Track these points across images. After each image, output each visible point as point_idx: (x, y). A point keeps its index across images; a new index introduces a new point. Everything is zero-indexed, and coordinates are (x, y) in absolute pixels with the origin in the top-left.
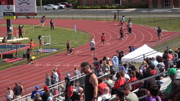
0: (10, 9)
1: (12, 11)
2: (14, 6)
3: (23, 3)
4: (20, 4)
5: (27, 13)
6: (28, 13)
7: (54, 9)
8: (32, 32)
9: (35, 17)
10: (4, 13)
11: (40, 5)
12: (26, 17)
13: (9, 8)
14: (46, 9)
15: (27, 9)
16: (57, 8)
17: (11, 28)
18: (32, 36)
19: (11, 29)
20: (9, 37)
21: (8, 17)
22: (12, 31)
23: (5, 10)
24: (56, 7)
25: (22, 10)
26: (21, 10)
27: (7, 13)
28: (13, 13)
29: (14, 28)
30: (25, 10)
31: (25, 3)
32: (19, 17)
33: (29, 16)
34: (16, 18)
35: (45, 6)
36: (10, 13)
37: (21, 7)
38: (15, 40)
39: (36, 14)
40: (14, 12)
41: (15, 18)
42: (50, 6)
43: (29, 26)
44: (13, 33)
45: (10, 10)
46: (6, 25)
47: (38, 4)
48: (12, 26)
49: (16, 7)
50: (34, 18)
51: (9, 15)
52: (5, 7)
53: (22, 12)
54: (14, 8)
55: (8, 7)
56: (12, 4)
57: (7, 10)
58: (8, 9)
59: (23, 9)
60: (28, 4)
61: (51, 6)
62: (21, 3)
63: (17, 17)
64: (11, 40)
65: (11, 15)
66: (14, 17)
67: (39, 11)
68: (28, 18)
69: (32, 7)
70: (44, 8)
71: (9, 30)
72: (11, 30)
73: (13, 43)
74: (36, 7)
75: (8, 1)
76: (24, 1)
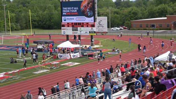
4: (98, 27)
6: (103, 32)
8: (105, 42)
9: (107, 34)
10: (90, 32)
11: (109, 28)
13: (92, 29)
15: (102, 29)
17: (93, 40)
18: (104, 44)
20: (92, 45)
21: (92, 34)
23: (90, 30)
24: (118, 29)
26: (99, 30)
28: (95, 32)
29: (95, 41)
32: (98, 34)
35: (112, 28)
37: (99, 28)
38: (96, 46)
39: (107, 33)
41: (95, 35)
42: (115, 28)
44: (94, 43)
45: (93, 30)
46: (91, 38)
47: (108, 27)
49: (96, 28)
52: (90, 28)
53: (99, 31)
56: (94, 26)
59: (100, 30)
60: (103, 27)
64: (93, 47)
67: (109, 31)
68: (103, 35)
70: (112, 29)
71: (92, 41)
75: (92, 25)
76: (100, 25)
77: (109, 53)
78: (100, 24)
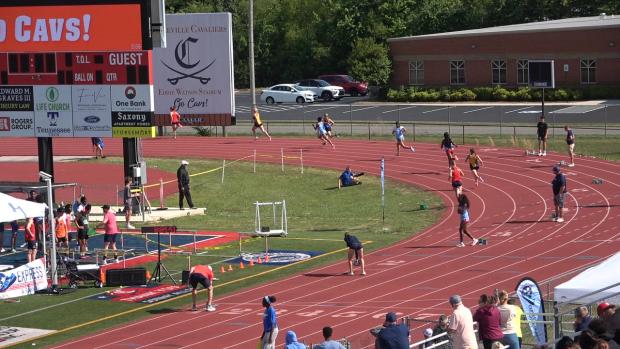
0: (135, 100)
1: (143, 109)
2: (152, 87)
3: (186, 76)
4: (174, 81)
5: (199, 116)
6: (204, 115)
7: (300, 99)
8: (218, 187)
9: (230, 129)
10: (114, 115)
11: (248, 86)
12: (196, 131)
13: (131, 96)
14: (270, 101)
15: (199, 98)
16: (312, 98)
17: (139, 172)
18: (217, 201)
19: (138, 175)
21: (130, 132)
22: (144, 181)
23: (119, 103)
24: (308, 93)
25: (182, 105)
26: (179, 103)
27: (123, 113)
28: (149, 114)
29: (149, 171)
30: (191, 104)
31: (191, 76)
33: (205, 127)
34: (160, 133)
35: (268, 91)
36: (136, 113)
37: (179, 91)
38: (153, 216)
39: (233, 121)
40: (152, 110)
41: (154, 135)
42: (286, 89)
43: (207, 162)
44: (147, 190)
45: (137, 104)
46: (122, 159)
47: (241, 83)
48: (143, 164)
49: (158, 93)
50: (224, 134)
51: (132, 121)
52: (119, 91)
54: (150, 97)
55: (130, 92)
56: (145, 80)
57: (126, 104)
58: (129, 101)
59: (185, 99)
60: (204, 81)
61: (290, 89)
62: (177, 79)
63: (160, 129)
64: (138, 218)
65: (139, 121)
66: (150, 132)
67: (245, 109)
68: (203, 133)
69: (220, 93)
70: (263, 97)
72: (140, 178)
73: (146, 229)
74: (233, 92)
75: (130, 68)
76: (188, 72)
77: (248, 256)
78: (185, 61)
